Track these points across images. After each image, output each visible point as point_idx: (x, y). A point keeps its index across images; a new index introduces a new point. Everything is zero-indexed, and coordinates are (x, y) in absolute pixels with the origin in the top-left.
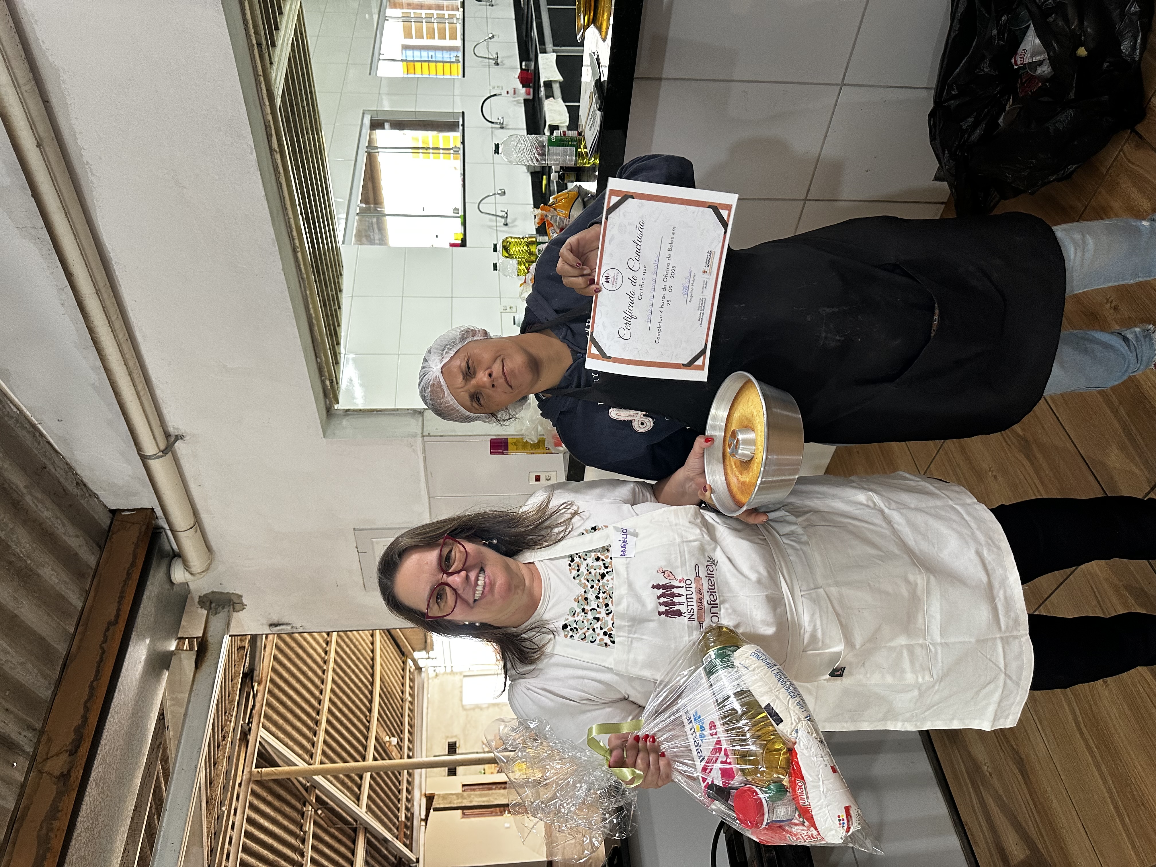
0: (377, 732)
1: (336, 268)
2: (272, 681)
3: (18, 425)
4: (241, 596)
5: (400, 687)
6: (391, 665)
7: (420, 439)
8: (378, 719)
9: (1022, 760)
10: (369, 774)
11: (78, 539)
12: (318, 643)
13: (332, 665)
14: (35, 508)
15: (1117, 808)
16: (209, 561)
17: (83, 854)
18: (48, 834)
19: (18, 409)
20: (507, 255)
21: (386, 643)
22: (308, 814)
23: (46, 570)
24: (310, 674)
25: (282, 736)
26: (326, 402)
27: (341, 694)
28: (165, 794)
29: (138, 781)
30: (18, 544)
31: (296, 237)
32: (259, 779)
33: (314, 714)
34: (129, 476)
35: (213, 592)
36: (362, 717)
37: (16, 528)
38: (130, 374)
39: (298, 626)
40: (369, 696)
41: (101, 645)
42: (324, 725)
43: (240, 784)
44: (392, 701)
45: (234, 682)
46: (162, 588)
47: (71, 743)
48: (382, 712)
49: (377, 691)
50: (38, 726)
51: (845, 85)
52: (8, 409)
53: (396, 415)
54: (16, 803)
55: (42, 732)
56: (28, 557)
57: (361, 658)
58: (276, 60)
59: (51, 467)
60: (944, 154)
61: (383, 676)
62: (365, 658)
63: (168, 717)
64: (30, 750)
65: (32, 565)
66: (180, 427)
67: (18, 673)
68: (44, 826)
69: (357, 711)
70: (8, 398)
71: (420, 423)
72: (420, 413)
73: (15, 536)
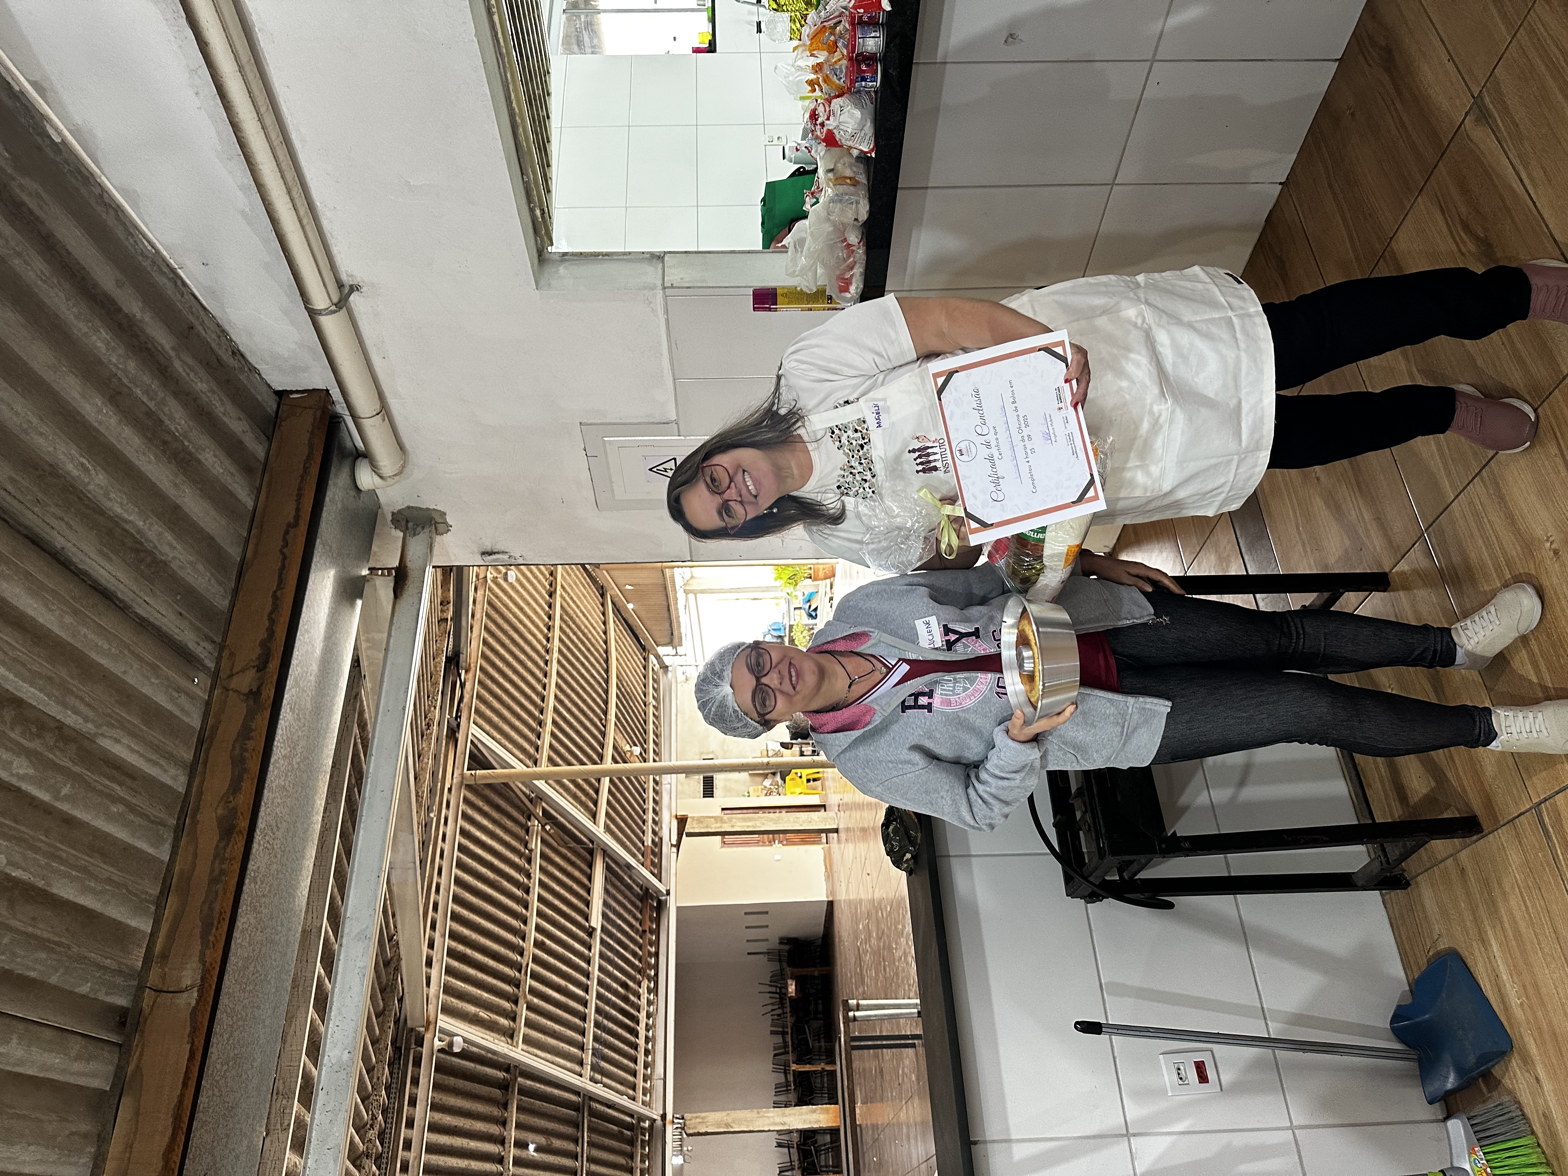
0: (615, 739)
2: (482, 669)
3: (155, 268)
4: (443, 514)
5: (642, 689)
6: (629, 660)
7: (660, 293)
8: (616, 724)
10: (608, 779)
11: (241, 423)
12: (537, 627)
13: (556, 655)
14: (186, 377)
16: (402, 462)
17: (283, 784)
18: (242, 754)
19: (153, 247)
21: (623, 634)
22: (533, 830)
23: (207, 455)
24: (529, 664)
25: (498, 737)
26: (536, 240)
27: (569, 691)
28: (364, 767)
30: (172, 418)
32: (472, 783)
33: (537, 713)
34: (296, 343)
35: (409, 507)
36: (596, 720)
37: (167, 399)
38: (289, 192)
39: (517, 555)
40: (604, 696)
41: (281, 550)
42: (549, 726)
43: (450, 790)
44: (632, 704)
45: (436, 660)
46: (347, 494)
47: (258, 658)
48: (620, 716)
49: (613, 691)
50: (218, 639)
52: (141, 246)
53: (631, 259)
54: (203, 721)
55: (222, 647)
56: (185, 437)
57: (592, 649)
61: (621, 673)
62: (597, 650)
63: (364, 663)
64: (211, 665)
65: (191, 447)
66: (354, 273)
67: (189, 574)
68: (237, 745)
69: (589, 712)
70: (139, 231)
71: (660, 272)
72: (659, 257)
73: (168, 408)
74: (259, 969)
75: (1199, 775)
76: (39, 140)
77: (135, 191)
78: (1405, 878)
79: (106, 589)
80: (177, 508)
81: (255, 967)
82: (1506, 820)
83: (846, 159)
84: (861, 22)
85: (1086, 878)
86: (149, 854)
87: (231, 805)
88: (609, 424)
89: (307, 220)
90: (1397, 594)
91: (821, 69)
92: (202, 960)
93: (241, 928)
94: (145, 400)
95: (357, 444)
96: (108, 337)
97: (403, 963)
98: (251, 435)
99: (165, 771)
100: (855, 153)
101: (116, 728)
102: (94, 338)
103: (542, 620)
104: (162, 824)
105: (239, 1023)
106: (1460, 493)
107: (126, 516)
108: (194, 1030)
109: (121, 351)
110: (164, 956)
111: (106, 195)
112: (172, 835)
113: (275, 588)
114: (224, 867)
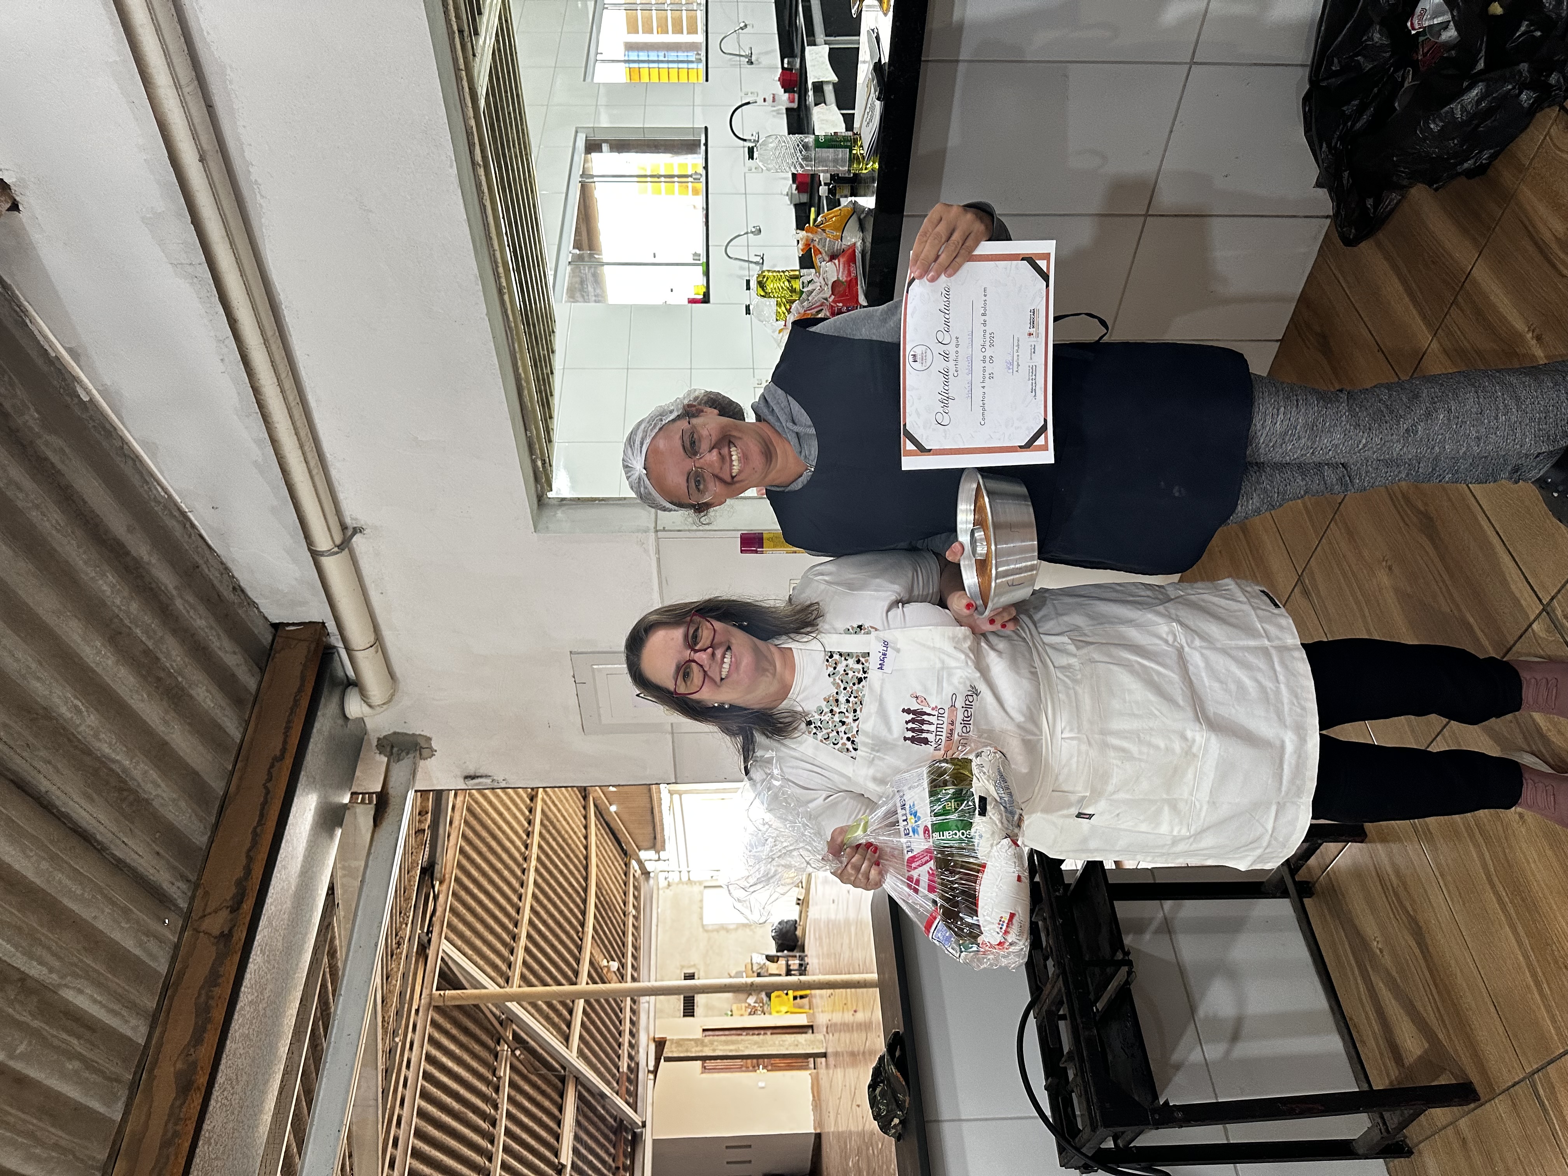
0: (591, 953)
2: (457, 880)
3: (166, 513)
4: (429, 739)
5: (621, 897)
6: (609, 867)
7: (652, 535)
8: (593, 937)
9: (1420, 928)
10: (582, 1002)
11: (236, 657)
12: (516, 833)
13: (534, 863)
14: (186, 614)
15: (1534, 975)
16: (392, 691)
17: (247, 1032)
18: (207, 1002)
19: (166, 493)
20: (763, 294)
21: (604, 838)
22: (502, 1055)
23: (199, 690)
24: (506, 873)
25: (470, 952)
26: (536, 488)
27: (545, 902)
29: (307, 956)
30: (168, 656)
31: (502, 275)
32: (441, 1004)
33: (511, 926)
34: (296, 579)
35: (395, 733)
36: (572, 932)
37: (166, 637)
38: (301, 447)
39: (500, 779)
40: (582, 906)
41: (264, 784)
42: (523, 941)
43: (417, 1011)
44: (610, 914)
45: (411, 874)
46: (335, 723)
47: (233, 898)
48: (598, 927)
49: (592, 900)
50: (193, 878)
51: (1196, 63)
52: (155, 492)
53: (623, 505)
54: (170, 966)
55: (196, 886)
56: (179, 674)
57: (572, 855)
58: (478, 51)
60: (1321, 148)
61: (600, 880)
62: (577, 857)
63: (338, 892)
64: (184, 905)
65: (184, 683)
66: (359, 517)
67: (170, 811)
68: (203, 993)
69: (566, 925)
70: (154, 478)
73: (165, 646)
75: (1190, 1031)
76: (68, 399)
77: (155, 443)
78: (1407, 1145)
79: (85, 831)
80: (165, 744)
82: (1501, 1089)
85: (1078, 1150)
86: (101, 1114)
87: (191, 1059)
88: (599, 653)
89: (317, 471)
90: (1373, 845)
94: (144, 639)
95: (348, 673)
96: (114, 581)
98: (245, 668)
99: (127, 1022)
101: (81, 977)
102: (101, 582)
103: (522, 826)
104: (118, 1080)
107: (113, 756)
109: (126, 594)
111: (125, 447)
112: (127, 1092)
113: (255, 824)
114: (178, 1128)
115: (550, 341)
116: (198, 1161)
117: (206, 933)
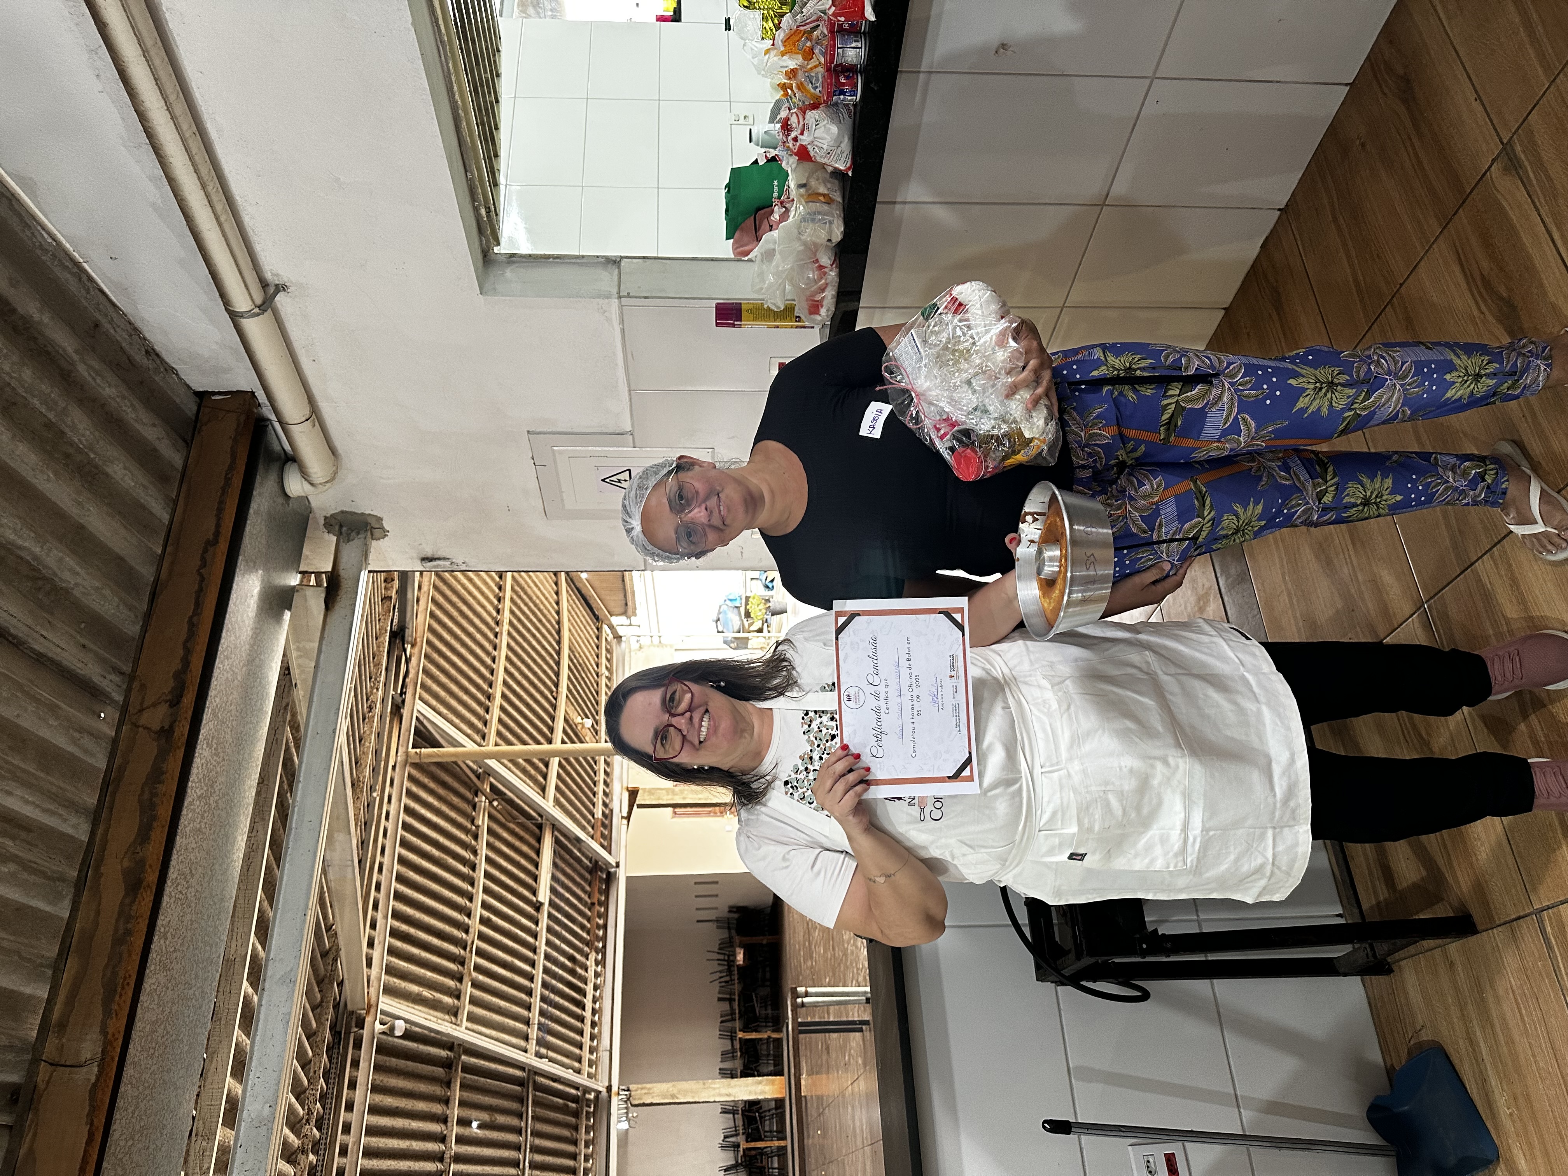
0: (566, 711)
1: (491, 38)
2: (429, 643)
3: (56, 263)
4: (380, 519)
5: (594, 659)
6: (582, 631)
7: (615, 302)
8: (567, 696)
10: (556, 760)
11: (155, 429)
12: (487, 598)
13: (506, 627)
14: (92, 381)
16: (334, 468)
17: (198, 826)
18: (151, 799)
19: (54, 240)
21: (575, 604)
22: (480, 806)
23: (116, 468)
24: (479, 637)
25: (445, 711)
26: (481, 241)
27: (519, 664)
30: (74, 428)
32: (417, 761)
33: (485, 687)
34: (217, 343)
35: (342, 512)
36: (547, 692)
37: (70, 408)
38: (204, 187)
39: (460, 561)
40: (556, 668)
41: (198, 570)
42: (498, 700)
43: (394, 767)
44: (584, 675)
45: (380, 640)
46: (274, 502)
47: (171, 692)
48: (572, 688)
49: (565, 662)
50: (127, 668)
52: (38, 237)
53: (582, 264)
54: (109, 761)
55: (131, 678)
56: (91, 450)
57: (543, 620)
59: (108, 326)
61: (572, 643)
62: (549, 621)
63: (295, 672)
64: (119, 698)
65: (97, 460)
66: (280, 272)
67: (93, 600)
68: (146, 789)
69: (539, 685)
70: (38, 223)
71: (616, 278)
72: (615, 262)
73: (69, 419)
74: (169, 1029)
77: (31, 179)
78: (1390, 967)
80: (81, 527)
81: (165, 1029)
82: (1502, 921)
83: (819, 174)
84: (841, 30)
86: (46, 912)
87: (138, 857)
89: (226, 217)
91: (795, 76)
92: (104, 1032)
93: (148, 990)
94: (43, 410)
95: (285, 448)
97: (342, 953)
98: (168, 442)
99: (65, 820)
100: (830, 169)
101: (9, 779)
103: (492, 591)
104: (62, 879)
105: (146, 1092)
106: (1467, 569)
107: (20, 542)
108: (93, 1109)
109: (15, 358)
110: (62, 1026)
112: (73, 890)
113: (191, 614)
114: (129, 926)
115: (495, 61)
116: (154, 956)
117: (145, 728)
